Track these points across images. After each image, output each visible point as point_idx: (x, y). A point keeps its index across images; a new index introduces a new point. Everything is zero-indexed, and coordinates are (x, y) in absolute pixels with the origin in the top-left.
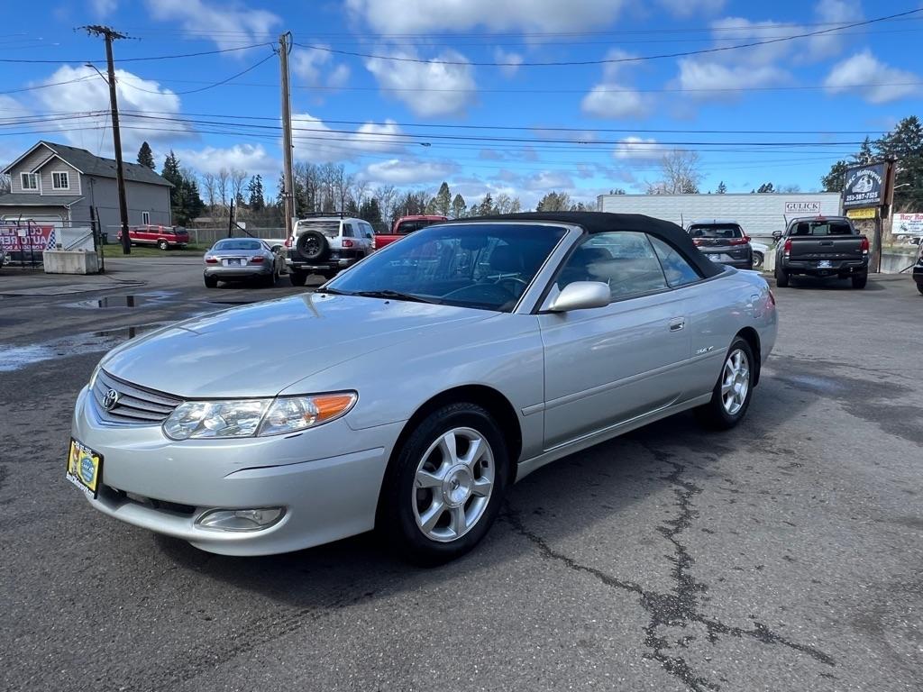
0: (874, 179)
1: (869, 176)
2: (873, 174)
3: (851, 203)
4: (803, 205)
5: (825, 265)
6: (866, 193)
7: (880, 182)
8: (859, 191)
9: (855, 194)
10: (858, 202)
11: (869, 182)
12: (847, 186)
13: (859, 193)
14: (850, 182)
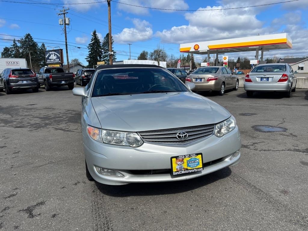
0: (56, 55)
1: (55, 54)
2: (56, 53)
3: (49, 62)
4: (13, 63)
5: (63, 82)
6: (54, 59)
7: (59, 56)
8: (52, 58)
9: (50, 59)
10: (52, 62)
11: (55, 56)
12: (47, 57)
13: (52, 59)
14: (48, 55)
